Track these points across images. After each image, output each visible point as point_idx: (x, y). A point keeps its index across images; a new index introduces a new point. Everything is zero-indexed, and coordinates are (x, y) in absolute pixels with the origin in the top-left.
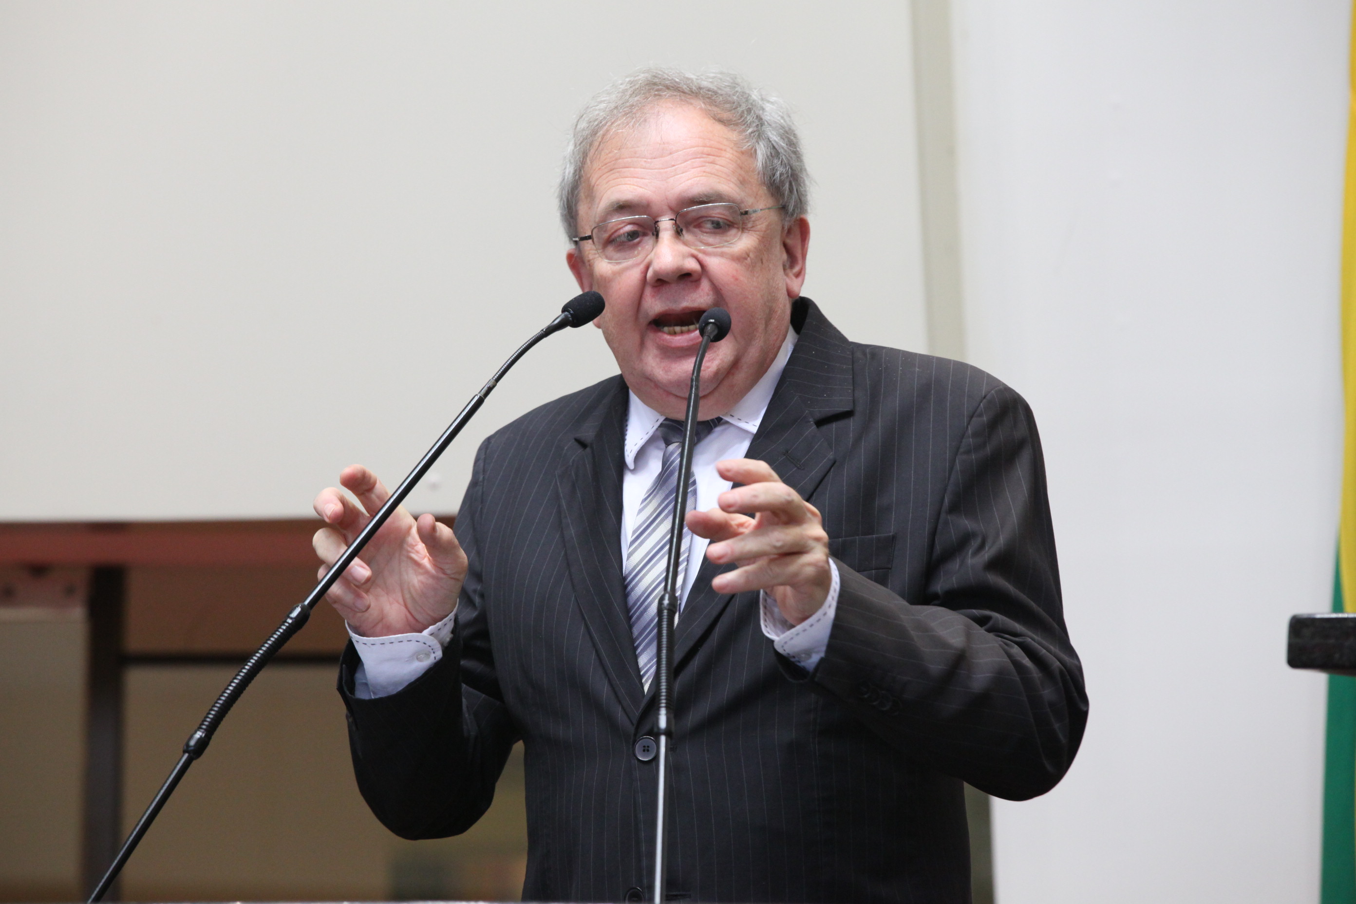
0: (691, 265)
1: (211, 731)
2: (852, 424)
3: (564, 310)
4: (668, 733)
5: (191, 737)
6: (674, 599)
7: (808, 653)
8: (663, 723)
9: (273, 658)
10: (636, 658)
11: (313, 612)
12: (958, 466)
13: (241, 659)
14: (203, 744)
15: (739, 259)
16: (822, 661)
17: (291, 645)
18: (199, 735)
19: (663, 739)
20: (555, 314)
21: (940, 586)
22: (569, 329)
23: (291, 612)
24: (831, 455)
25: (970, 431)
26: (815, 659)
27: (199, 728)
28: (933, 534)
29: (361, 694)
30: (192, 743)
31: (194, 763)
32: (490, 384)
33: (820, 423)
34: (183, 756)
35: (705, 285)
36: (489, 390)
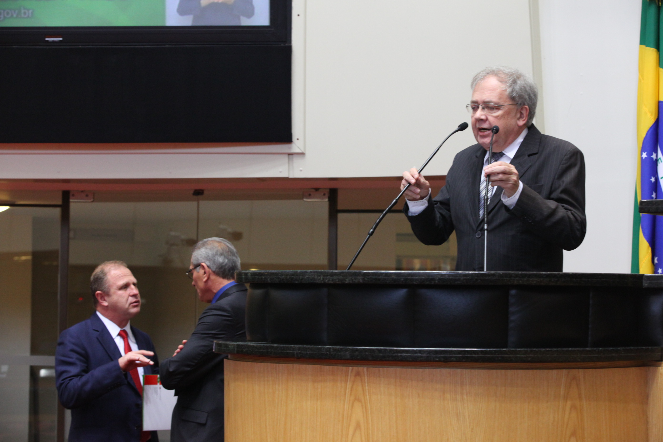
0: (483, 117)
1: (374, 229)
2: (537, 156)
3: (459, 127)
4: (487, 230)
5: (370, 231)
6: (487, 197)
7: (511, 205)
8: (486, 227)
9: (390, 211)
10: (479, 212)
11: (399, 201)
12: (560, 168)
13: (382, 211)
14: (373, 232)
15: (496, 117)
16: (514, 207)
17: (393, 208)
18: (372, 230)
19: (486, 231)
20: (456, 128)
21: (552, 196)
22: (460, 132)
23: (393, 201)
24: (530, 164)
25: (564, 159)
26: (512, 207)
27: (372, 229)
28: (552, 184)
29: (410, 214)
30: (370, 232)
31: (371, 237)
32: (441, 145)
33: (529, 155)
34: (368, 235)
35: (487, 122)
36: (441, 146)
